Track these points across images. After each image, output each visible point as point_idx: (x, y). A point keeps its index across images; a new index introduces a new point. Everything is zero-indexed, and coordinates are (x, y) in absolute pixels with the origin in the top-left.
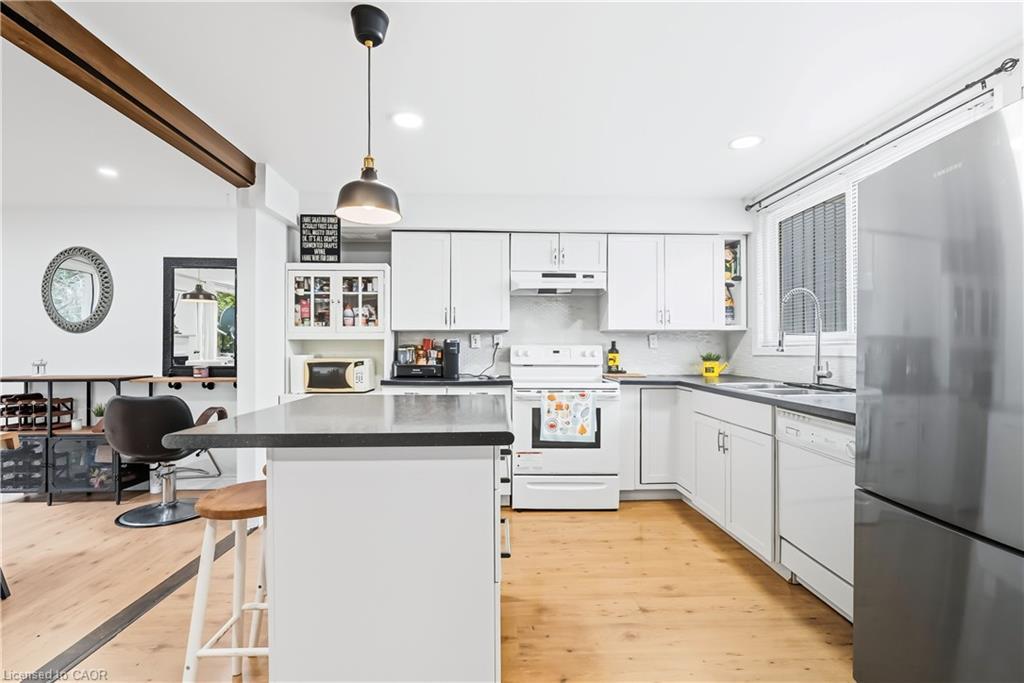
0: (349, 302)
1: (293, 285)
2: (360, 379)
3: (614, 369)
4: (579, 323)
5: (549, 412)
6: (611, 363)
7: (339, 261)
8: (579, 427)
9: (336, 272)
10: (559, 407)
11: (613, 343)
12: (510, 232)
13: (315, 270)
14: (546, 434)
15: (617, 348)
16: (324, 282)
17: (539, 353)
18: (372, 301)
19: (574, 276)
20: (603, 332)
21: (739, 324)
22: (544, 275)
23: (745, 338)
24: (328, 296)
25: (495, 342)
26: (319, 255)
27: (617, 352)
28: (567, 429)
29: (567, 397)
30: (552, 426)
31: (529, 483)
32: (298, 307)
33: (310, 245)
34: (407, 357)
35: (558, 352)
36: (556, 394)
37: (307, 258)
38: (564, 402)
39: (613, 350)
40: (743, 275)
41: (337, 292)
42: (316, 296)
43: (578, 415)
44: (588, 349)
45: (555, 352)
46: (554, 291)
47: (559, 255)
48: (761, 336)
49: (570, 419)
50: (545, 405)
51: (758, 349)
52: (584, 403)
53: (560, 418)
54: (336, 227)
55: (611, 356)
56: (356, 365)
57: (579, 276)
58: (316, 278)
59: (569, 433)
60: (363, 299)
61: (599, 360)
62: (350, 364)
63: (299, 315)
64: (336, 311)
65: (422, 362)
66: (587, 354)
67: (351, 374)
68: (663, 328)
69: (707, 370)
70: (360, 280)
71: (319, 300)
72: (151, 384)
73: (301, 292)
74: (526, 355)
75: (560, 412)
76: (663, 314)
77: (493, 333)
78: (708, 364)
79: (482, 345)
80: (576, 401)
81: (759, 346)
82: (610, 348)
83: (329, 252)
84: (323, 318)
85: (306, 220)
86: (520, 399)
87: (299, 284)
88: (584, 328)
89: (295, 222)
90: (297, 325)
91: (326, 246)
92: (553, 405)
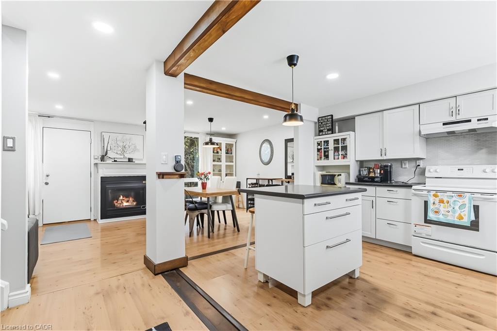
0: (336, 149)
1: (316, 145)
2: (340, 181)
4: (484, 151)
5: (434, 204)
7: (332, 133)
8: (457, 215)
9: (331, 138)
10: (442, 201)
12: (419, 104)
13: (323, 138)
14: (431, 216)
16: (327, 142)
18: (345, 148)
19: (470, 121)
22: (444, 124)
24: (328, 148)
25: (418, 164)
26: (325, 132)
28: (448, 216)
29: (447, 196)
30: (436, 212)
31: (422, 242)
32: (319, 153)
33: (322, 129)
34: (365, 172)
35: (462, 170)
36: (439, 194)
37: (321, 134)
38: (445, 199)
41: (331, 146)
42: (324, 148)
43: (457, 208)
44: (490, 167)
45: (459, 170)
47: (455, 111)
49: (450, 209)
50: (431, 200)
52: (461, 201)
53: (442, 208)
54: (331, 120)
56: (338, 175)
57: (474, 121)
58: (324, 141)
59: (449, 218)
60: (341, 148)
62: (335, 175)
63: (319, 156)
64: (331, 153)
65: (372, 175)
66: (487, 171)
67: (336, 179)
70: (340, 140)
71: (325, 150)
72: (282, 181)
73: (319, 147)
74: (436, 171)
75: (441, 204)
77: (416, 159)
79: (409, 166)
80: (454, 199)
83: (328, 130)
84: (327, 157)
85: (320, 119)
86: (415, 195)
87: (319, 144)
89: (316, 121)
90: (318, 160)
91: (327, 128)
92: (437, 200)
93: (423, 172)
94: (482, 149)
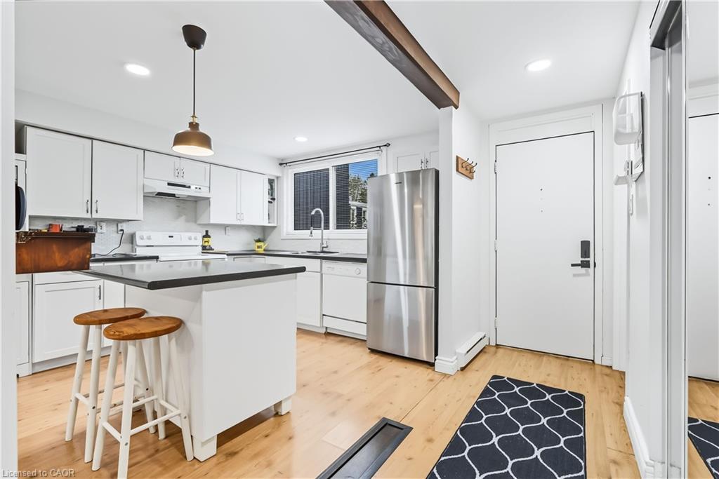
3: (207, 248)
4: (183, 218)
6: (206, 244)
11: (207, 232)
12: (144, 150)
15: (209, 234)
17: (159, 238)
19: (190, 187)
20: (200, 224)
21: (274, 223)
22: (169, 184)
23: (276, 230)
25: (120, 228)
27: (209, 237)
35: (172, 237)
39: (207, 235)
40: (276, 197)
44: (193, 235)
45: (170, 237)
46: (173, 195)
47: (179, 172)
48: (285, 230)
51: (284, 235)
55: (206, 239)
57: (193, 187)
61: (200, 242)
66: (193, 238)
68: (239, 224)
69: (258, 247)
74: (149, 238)
76: (239, 215)
77: (118, 222)
78: (259, 244)
79: (107, 231)
81: (285, 234)
82: (205, 234)
88: (187, 221)
93: (132, 238)
94: (182, 216)
